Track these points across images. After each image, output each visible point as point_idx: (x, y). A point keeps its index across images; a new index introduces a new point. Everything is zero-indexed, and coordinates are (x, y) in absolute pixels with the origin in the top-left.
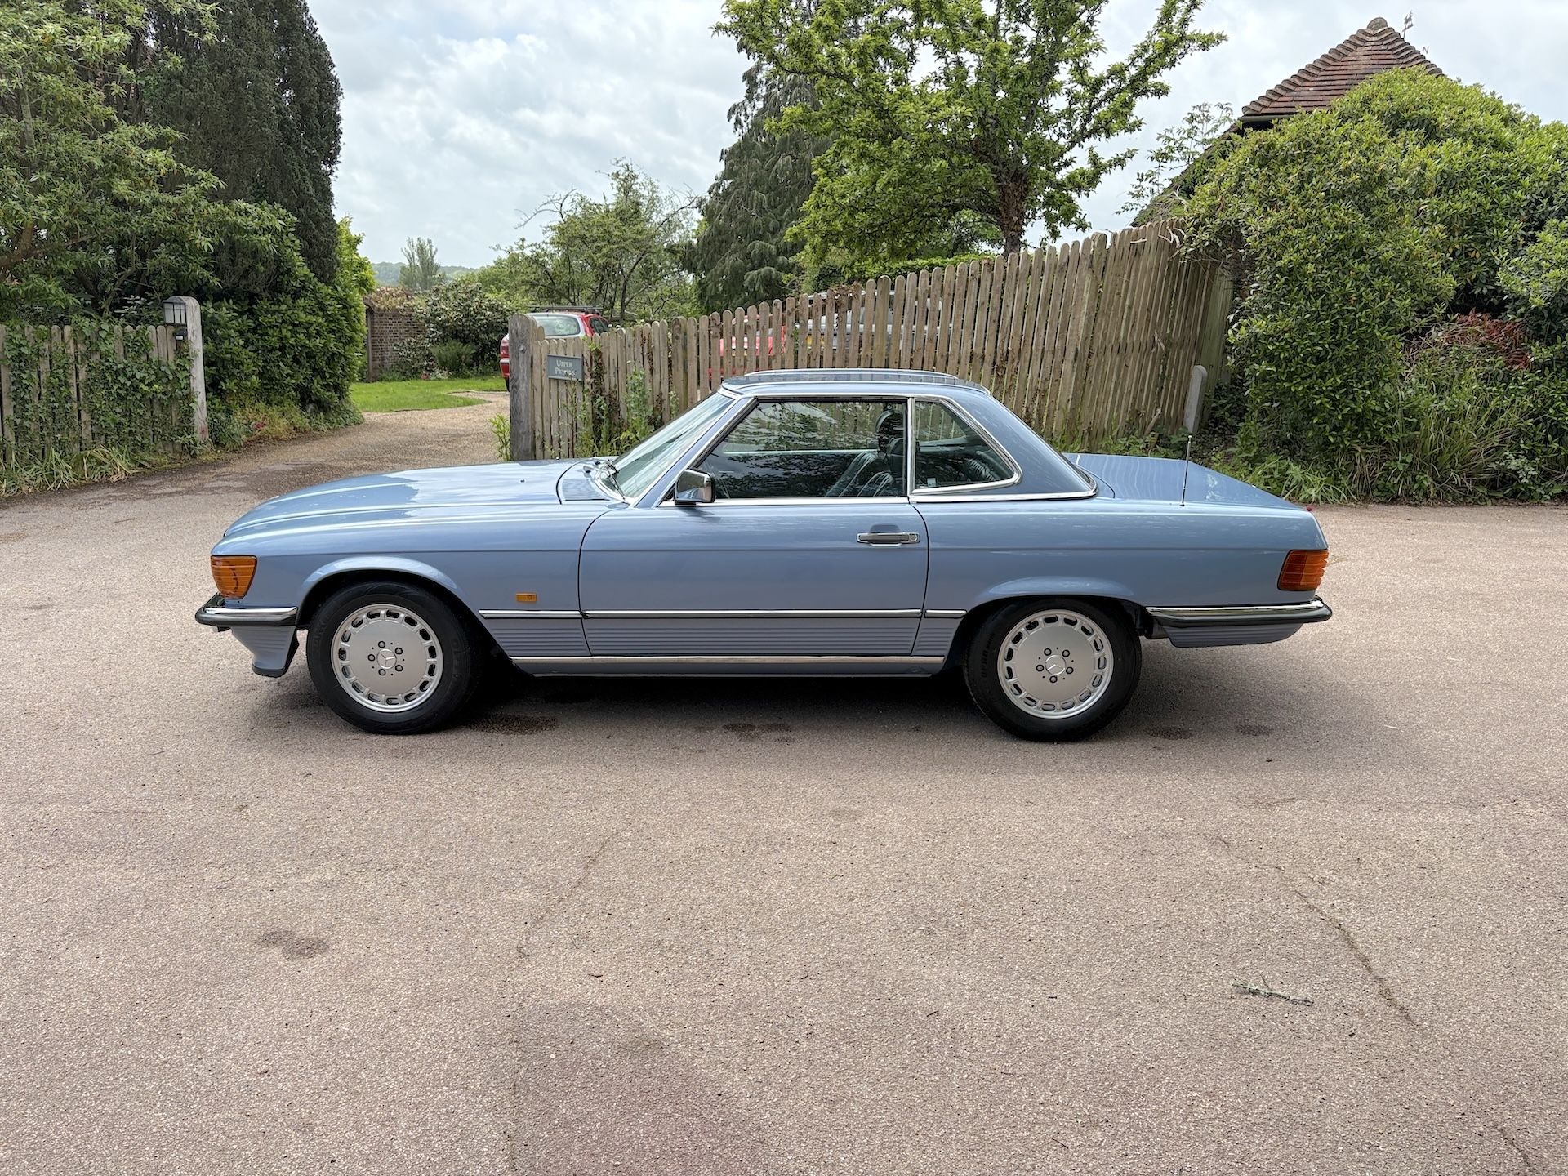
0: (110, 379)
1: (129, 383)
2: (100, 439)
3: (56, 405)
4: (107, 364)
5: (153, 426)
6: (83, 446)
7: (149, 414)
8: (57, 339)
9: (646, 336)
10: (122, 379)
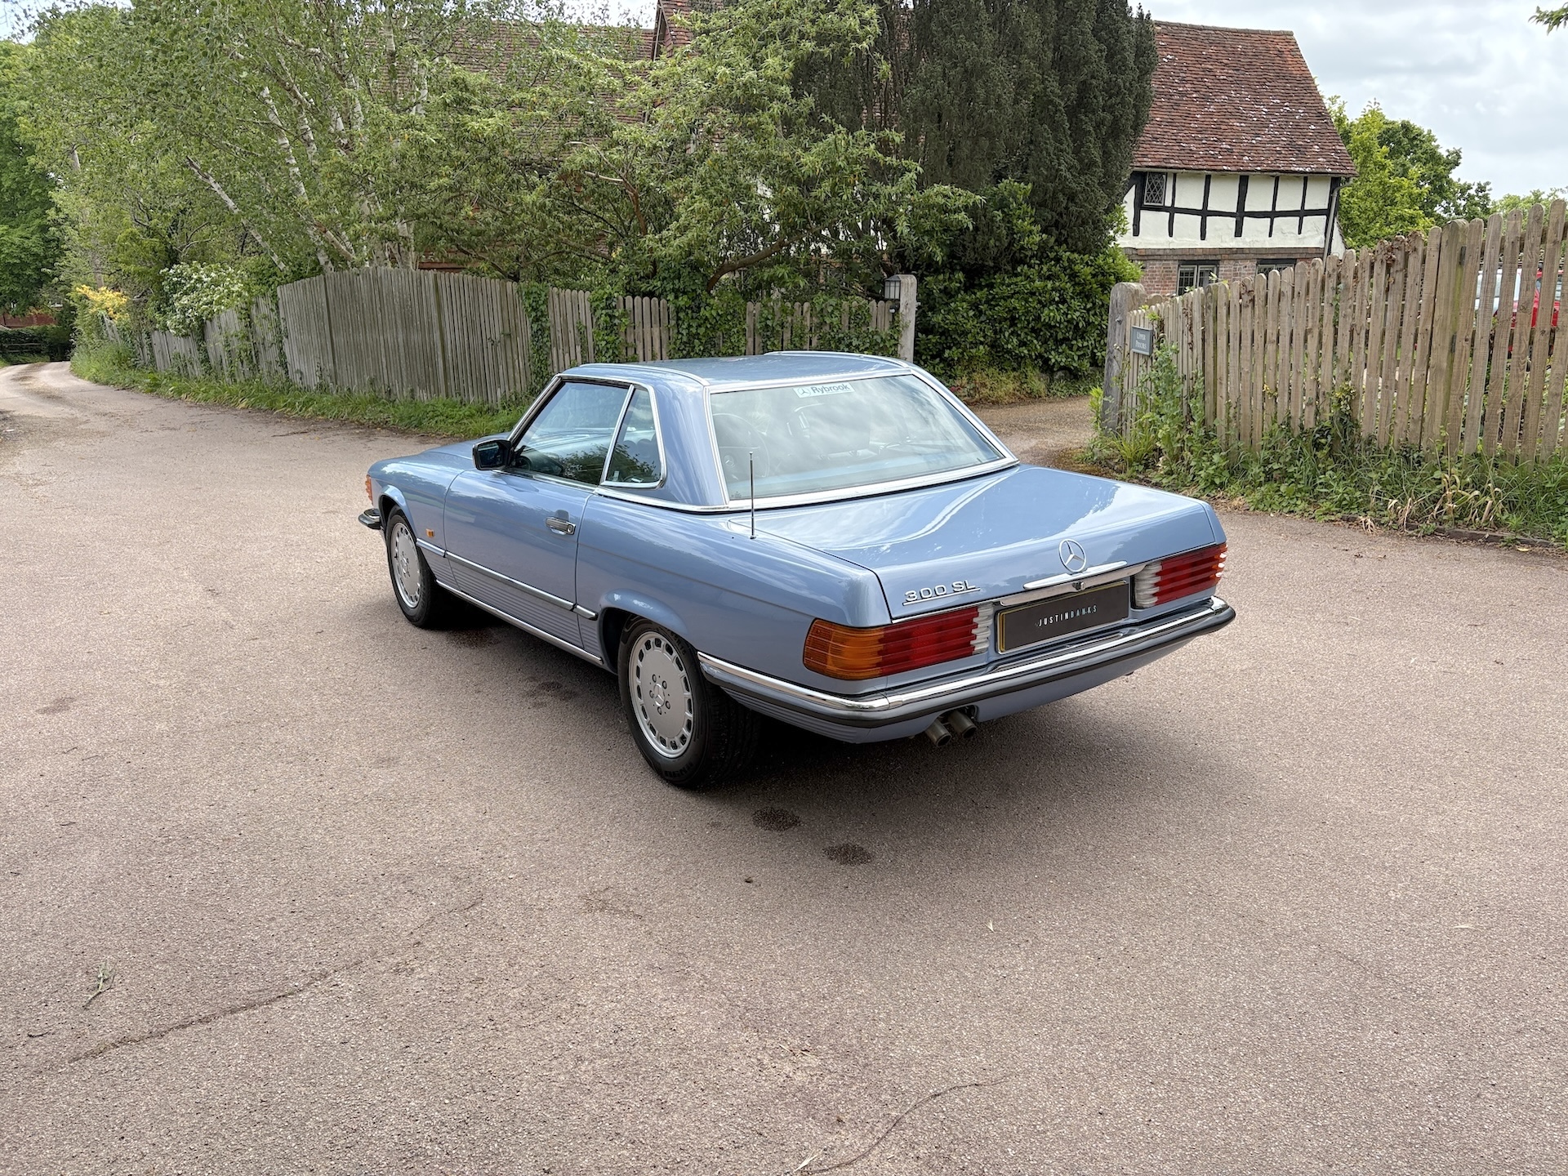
4: (832, 334)
8: (798, 313)
9: (1189, 306)
10: (842, 346)
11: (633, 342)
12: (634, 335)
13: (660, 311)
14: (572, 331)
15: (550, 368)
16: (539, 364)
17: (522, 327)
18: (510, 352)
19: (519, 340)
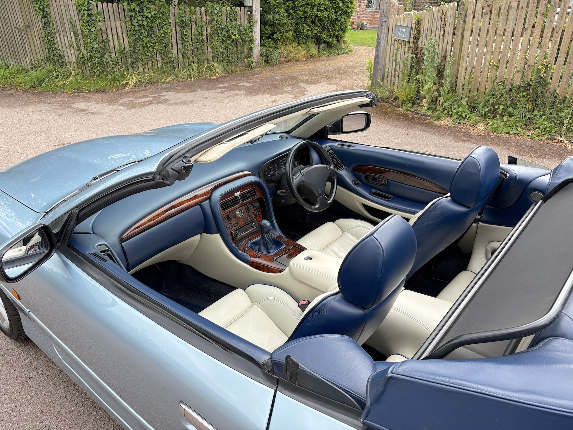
0: (219, 32)
1: (226, 34)
2: (215, 59)
3: (198, 43)
4: (218, 25)
5: (237, 54)
6: (209, 62)
7: (235, 49)
8: (198, 14)
9: (444, 13)
10: (224, 32)
11: (105, 30)
12: (105, 26)
13: (119, 12)
14: (67, 24)
15: (56, 45)
16: (49, 43)
17: (36, 21)
18: (31, 36)
19: (35, 28)
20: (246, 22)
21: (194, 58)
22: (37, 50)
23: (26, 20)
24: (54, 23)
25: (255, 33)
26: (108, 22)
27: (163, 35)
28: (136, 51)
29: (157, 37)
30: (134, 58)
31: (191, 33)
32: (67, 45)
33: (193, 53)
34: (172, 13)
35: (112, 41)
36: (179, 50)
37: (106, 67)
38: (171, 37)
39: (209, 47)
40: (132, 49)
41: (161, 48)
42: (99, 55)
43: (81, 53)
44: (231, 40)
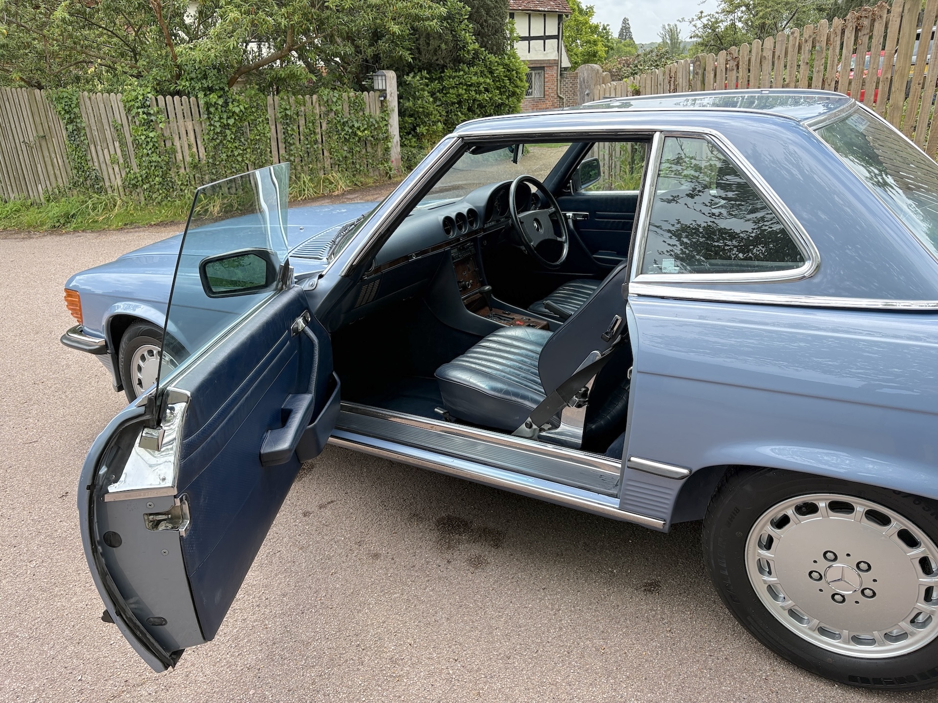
0: (340, 128)
1: (350, 131)
2: (335, 167)
3: (309, 146)
4: (338, 118)
5: (367, 159)
6: (326, 172)
7: (364, 151)
8: (309, 104)
9: (672, 74)
10: (347, 128)
11: (170, 135)
12: (170, 129)
13: (190, 108)
14: (108, 129)
15: (90, 164)
16: (79, 160)
17: (57, 129)
18: (47, 152)
19: (55, 140)
20: (378, 112)
21: (304, 167)
22: (58, 172)
23: (40, 128)
24: (87, 129)
25: (391, 126)
26: (173, 125)
27: (258, 137)
28: (218, 163)
29: (249, 141)
30: (214, 172)
31: (299, 132)
32: (108, 162)
33: (301, 160)
34: (270, 105)
35: (179, 151)
36: (281, 158)
37: (171, 190)
38: (270, 139)
39: (325, 151)
40: (211, 160)
41: (254, 157)
42: (161, 173)
43: (132, 171)
44: (357, 139)
